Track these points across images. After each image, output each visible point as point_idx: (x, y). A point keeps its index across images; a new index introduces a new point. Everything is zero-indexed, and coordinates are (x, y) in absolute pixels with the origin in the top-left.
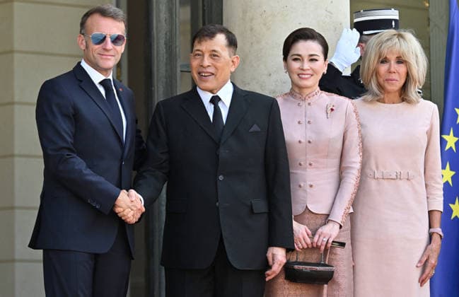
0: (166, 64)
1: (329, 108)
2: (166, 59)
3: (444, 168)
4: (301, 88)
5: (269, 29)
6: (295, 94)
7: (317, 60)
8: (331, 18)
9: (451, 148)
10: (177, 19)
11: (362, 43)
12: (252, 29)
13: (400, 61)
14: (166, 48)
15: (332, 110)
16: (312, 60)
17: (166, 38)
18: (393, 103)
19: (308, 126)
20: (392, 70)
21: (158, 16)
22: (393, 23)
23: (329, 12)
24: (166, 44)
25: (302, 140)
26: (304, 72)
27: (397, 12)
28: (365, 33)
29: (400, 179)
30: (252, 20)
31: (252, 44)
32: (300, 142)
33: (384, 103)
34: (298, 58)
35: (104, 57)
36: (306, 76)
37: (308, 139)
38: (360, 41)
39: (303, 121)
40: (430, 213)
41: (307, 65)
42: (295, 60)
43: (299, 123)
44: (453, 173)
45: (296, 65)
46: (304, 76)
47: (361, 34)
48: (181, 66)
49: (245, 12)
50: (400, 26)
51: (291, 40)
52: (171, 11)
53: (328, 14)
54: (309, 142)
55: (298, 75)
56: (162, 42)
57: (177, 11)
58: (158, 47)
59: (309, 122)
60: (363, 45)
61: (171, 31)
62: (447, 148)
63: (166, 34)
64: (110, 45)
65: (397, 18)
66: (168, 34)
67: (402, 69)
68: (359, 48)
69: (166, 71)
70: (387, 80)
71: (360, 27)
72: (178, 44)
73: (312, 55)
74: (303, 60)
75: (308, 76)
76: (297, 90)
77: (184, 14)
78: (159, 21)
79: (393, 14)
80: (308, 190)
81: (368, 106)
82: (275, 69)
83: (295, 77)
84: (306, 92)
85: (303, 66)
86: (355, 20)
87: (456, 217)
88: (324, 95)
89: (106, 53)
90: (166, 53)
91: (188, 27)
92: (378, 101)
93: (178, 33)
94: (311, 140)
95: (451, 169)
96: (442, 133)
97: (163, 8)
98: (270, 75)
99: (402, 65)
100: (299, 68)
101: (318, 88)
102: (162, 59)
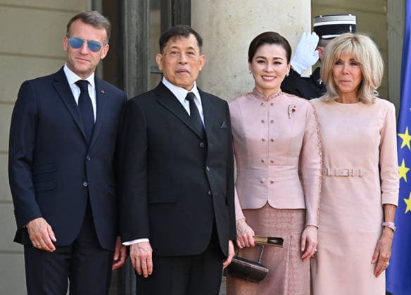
0: (137, 66)
1: (291, 110)
2: (137, 61)
3: (400, 165)
4: (264, 89)
5: (234, 33)
6: (258, 94)
7: (280, 63)
8: (293, 23)
9: (406, 146)
10: (148, 23)
11: (321, 46)
12: (218, 33)
13: (353, 63)
14: (137, 51)
15: (294, 110)
16: (276, 63)
17: (137, 41)
18: (351, 103)
19: (271, 124)
20: (345, 71)
21: (130, 20)
22: (351, 28)
23: (291, 17)
24: (137, 47)
25: (265, 138)
26: (268, 74)
27: (354, 17)
28: (324, 37)
29: (352, 176)
30: (218, 23)
31: (218, 47)
32: (263, 140)
33: (342, 102)
34: (263, 61)
35: (80, 60)
36: (270, 78)
37: (271, 138)
38: (319, 45)
39: (266, 120)
40: (384, 207)
41: (271, 68)
42: (260, 62)
43: (263, 121)
44: (408, 169)
45: (260, 67)
46: (267, 78)
47: (320, 38)
48: (151, 67)
49: (212, 17)
50: (357, 30)
51: (257, 43)
52: (142, 15)
53: (291, 19)
54: (272, 140)
55: (262, 76)
56: (133, 45)
57: (148, 15)
58: (129, 50)
59: (272, 122)
60: (322, 48)
61: (142, 35)
62: (403, 145)
63: (137, 37)
64: (85, 50)
65: (354, 23)
66: (139, 37)
67: (356, 70)
68: (317, 51)
69: (137, 73)
70: (341, 81)
71: (320, 31)
72: (148, 47)
73: (275, 58)
74: (267, 63)
75: (272, 78)
76: (260, 90)
77: (154, 18)
78: (130, 25)
79: (350, 20)
80: (269, 186)
81: (326, 105)
82: (240, 71)
83: (259, 78)
84: (270, 92)
85: (267, 68)
86: (316, 25)
87: (409, 211)
88: (285, 95)
89: (82, 57)
90: (137, 56)
91: (159, 30)
92: (336, 100)
93: (148, 36)
94: (274, 139)
95: (406, 166)
96: (398, 131)
97: (134, 13)
98: (235, 76)
99: (355, 66)
100: (263, 70)
101: (280, 90)
102: (133, 61)
